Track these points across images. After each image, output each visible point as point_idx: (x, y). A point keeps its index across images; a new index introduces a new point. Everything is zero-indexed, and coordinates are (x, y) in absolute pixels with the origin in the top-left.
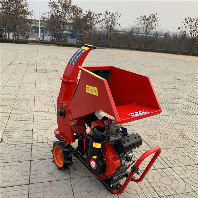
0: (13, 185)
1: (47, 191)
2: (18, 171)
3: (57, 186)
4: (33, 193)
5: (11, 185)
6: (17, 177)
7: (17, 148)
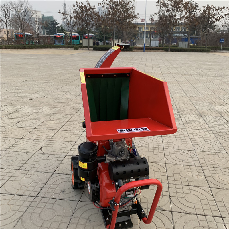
0: (22, 194)
1: (48, 208)
2: (34, 182)
3: (60, 205)
4: (33, 207)
5: (19, 194)
6: (30, 187)
7: (49, 158)
